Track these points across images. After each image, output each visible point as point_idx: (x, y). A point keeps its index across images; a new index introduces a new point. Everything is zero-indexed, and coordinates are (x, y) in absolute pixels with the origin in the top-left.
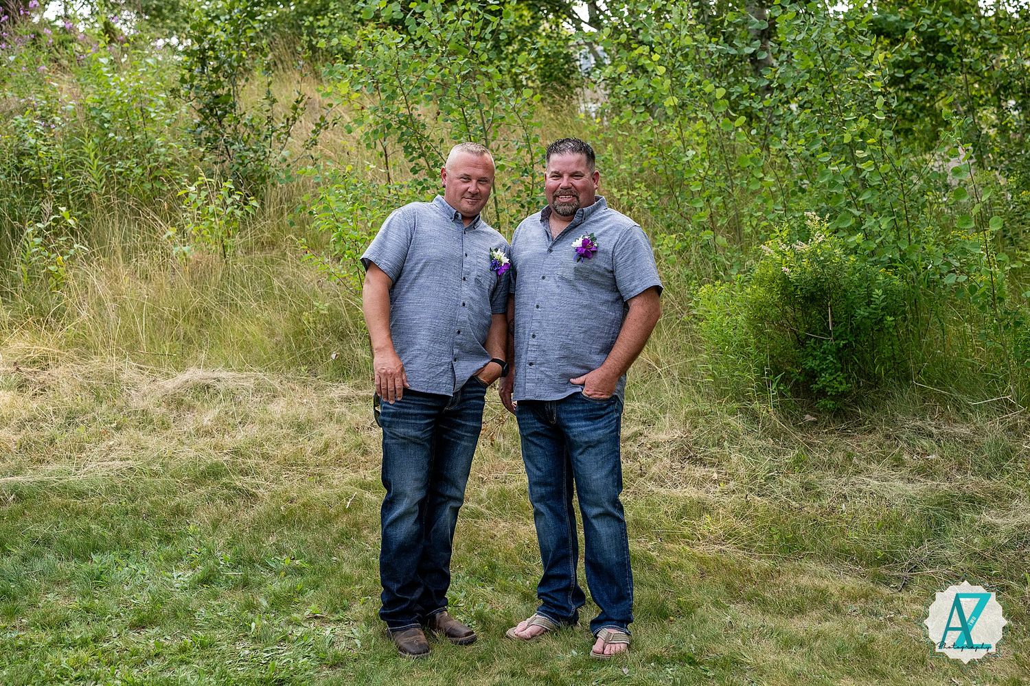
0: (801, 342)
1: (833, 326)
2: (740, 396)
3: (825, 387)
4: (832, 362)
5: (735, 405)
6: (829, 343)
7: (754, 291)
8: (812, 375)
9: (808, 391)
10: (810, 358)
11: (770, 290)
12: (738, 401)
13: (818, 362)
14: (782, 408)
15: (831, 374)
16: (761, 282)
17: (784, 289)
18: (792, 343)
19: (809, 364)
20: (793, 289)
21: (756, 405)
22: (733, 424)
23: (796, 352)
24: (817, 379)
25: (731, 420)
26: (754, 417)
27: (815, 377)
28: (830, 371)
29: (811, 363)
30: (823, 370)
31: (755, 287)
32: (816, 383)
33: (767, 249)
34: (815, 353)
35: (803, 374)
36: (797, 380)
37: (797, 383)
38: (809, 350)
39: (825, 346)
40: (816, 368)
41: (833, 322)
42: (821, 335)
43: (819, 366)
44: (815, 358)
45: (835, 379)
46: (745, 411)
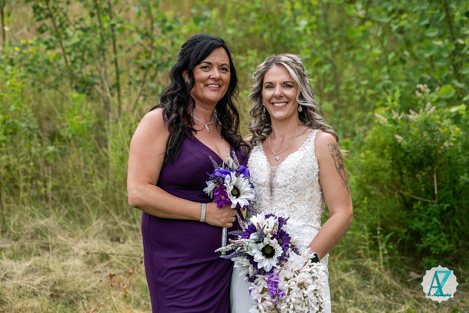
0: (408, 205)
1: (438, 190)
2: (352, 254)
3: (429, 246)
4: (436, 223)
5: (349, 263)
6: (434, 207)
7: (367, 156)
8: (417, 235)
9: (414, 249)
10: (417, 219)
11: (382, 155)
12: (349, 258)
13: (423, 223)
14: (391, 265)
15: (435, 235)
16: (373, 147)
17: (394, 155)
18: (398, 205)
19: (416, 225)
20: (403, 154)
21: (369, 263)
22: (348, 280)
23: (404, 214)
24: (422, 239)
25: (344, 276)
26: (365, 274)
27: (421, 237)
28: (434, 232)
29: (417, 225)
30: (428, 231)
31: (368, 152)
32: (421, 243)
33: (381, 116)
34: (421, 215)
35: (409, 234)
36: (404, 239)
37: (403, 242)
38: (415, 211)
39: (430, 209)
40: (422, 229)
41: (438, 186)
42: (426, 198)
43: (424, 226)
44: (420, 219)
45: (439, 239)
46: (358, 268)
